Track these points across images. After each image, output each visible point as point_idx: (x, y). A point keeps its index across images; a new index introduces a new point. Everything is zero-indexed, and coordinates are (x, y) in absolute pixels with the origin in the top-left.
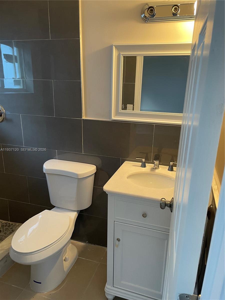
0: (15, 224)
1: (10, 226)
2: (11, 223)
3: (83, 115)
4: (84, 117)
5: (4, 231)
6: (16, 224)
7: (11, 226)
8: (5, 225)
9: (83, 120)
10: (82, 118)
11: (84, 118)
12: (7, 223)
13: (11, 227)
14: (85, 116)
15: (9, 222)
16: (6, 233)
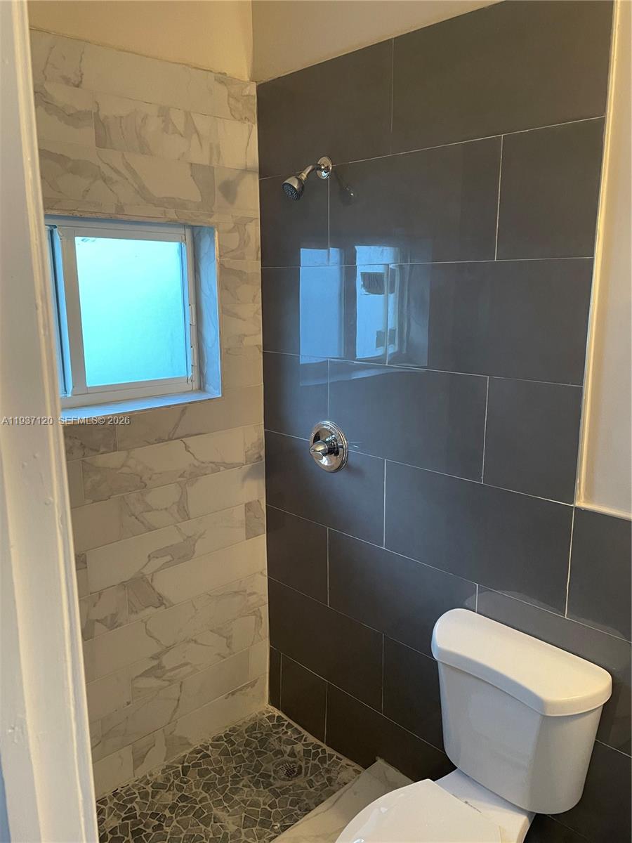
0: (337, 758)
1: (323, 760)
2: (329, 750)
3: (577, 493)
4: (583, 499)
5: (308, 775)
6: (339, 759)
7: (328, 762)
8: (313, 751)
9: (578, 509)
10: (572, 503)
11: (581, 503)
12: (319, 746)
13: (326, 766)
14: (585, 497)
15: (324, 746)
16: (311, 780)
